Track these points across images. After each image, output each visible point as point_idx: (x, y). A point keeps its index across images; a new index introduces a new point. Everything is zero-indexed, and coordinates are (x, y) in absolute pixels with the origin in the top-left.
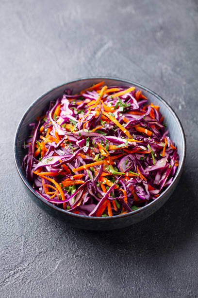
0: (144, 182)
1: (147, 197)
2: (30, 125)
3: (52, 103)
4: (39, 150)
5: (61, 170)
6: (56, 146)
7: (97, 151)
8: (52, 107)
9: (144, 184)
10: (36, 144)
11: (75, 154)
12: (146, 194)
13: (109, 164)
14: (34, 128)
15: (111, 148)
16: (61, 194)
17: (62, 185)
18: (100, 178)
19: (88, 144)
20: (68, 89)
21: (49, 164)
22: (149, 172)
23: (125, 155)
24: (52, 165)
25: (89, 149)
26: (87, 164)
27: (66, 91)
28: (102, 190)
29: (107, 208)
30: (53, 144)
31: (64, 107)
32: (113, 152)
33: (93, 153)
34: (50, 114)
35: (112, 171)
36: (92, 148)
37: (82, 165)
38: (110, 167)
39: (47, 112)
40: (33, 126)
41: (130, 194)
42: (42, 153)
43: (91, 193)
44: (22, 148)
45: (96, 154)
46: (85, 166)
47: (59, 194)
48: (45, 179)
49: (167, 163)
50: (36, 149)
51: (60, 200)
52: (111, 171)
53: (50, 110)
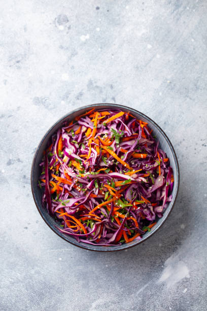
0: (149, 204)
1: (154, 217)
2: (40, 165)
3: (54, 138)
4: (54, 189)
5: (78, 209)
6: (69, 189)
7: (105, 190)
8: (55, 142)
9: (149, 207)
11: (87, 196)
12: (152, 215)
13: (118, 199)
14: (44, 166)
15: (117, 185)
17: (82, 220)
18: (113, 213)
19: (97, 186)
21: (67, 206)
22: (151, 193)
23: (130, 186)
24: (70, 207)
25: (99, 190)
26: (100, 204)
27: (63, 123)
28: (117, 223)
29: (123, 235)
30: (66, 186)
32: (119, 188)
33: (103, 193)
34: (55, 152)
36: (101, 189)
37: (95, 205)
38: (120, 201)
39: (52, 148)
41: (139, 219)
42: (58, 192)
43: (108, 227)
44: (39, 187)
45: (105, 192)
46: (98, 206)
47: (81, 229)
48: (66, 216)
49: (164, 179)
50: (51, 188)
51: (83, 233)
52: (121, 206)
53: (54, 146)
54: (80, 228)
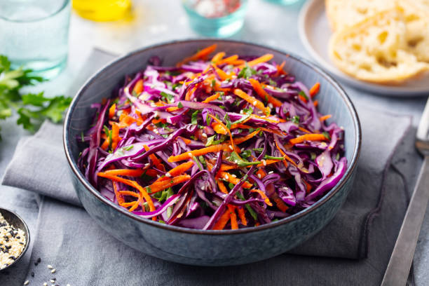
2: (92, 106)
3: (129, 76)
4: (107, 141)
5: (147, 164)
6: (138, 129)
7: (210, 131)
8: (128, 83)
10: (103, 133)
11: (171, 136)
13: (233, 151)
14: (98, 112)
16: (149, 202)
17: (150, 190)
18: (217, 174)
19: (195, 122)
20: (155, 57)
21: (126, 155)
24: (132, 157)
25: (197, 129)
26: (192, 150)
27: (151, 60)
29: (229, 221)
30: (133, 127)
31: (150, 80)
33: (204, 135)
34: (127, 90)
35: (239, 161)
36: (201, 127)
37: (184, 151)
38: (235, 154)
39: (121, 90)
40: (97, 109)
42: (114, 144)
43: (202, 196)
44: (79, 141)
45: (209, 136)
46: (190, 153)
48: (119, 183)
50: (103, 140)
51: (147, 212)
52: (236, 162)
54: (145, 201)
